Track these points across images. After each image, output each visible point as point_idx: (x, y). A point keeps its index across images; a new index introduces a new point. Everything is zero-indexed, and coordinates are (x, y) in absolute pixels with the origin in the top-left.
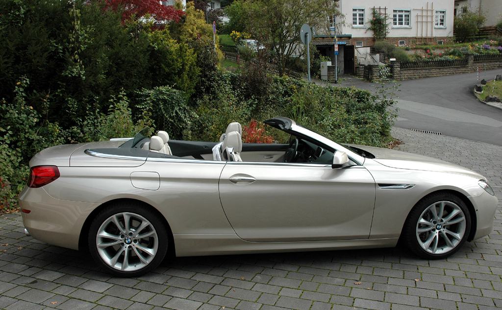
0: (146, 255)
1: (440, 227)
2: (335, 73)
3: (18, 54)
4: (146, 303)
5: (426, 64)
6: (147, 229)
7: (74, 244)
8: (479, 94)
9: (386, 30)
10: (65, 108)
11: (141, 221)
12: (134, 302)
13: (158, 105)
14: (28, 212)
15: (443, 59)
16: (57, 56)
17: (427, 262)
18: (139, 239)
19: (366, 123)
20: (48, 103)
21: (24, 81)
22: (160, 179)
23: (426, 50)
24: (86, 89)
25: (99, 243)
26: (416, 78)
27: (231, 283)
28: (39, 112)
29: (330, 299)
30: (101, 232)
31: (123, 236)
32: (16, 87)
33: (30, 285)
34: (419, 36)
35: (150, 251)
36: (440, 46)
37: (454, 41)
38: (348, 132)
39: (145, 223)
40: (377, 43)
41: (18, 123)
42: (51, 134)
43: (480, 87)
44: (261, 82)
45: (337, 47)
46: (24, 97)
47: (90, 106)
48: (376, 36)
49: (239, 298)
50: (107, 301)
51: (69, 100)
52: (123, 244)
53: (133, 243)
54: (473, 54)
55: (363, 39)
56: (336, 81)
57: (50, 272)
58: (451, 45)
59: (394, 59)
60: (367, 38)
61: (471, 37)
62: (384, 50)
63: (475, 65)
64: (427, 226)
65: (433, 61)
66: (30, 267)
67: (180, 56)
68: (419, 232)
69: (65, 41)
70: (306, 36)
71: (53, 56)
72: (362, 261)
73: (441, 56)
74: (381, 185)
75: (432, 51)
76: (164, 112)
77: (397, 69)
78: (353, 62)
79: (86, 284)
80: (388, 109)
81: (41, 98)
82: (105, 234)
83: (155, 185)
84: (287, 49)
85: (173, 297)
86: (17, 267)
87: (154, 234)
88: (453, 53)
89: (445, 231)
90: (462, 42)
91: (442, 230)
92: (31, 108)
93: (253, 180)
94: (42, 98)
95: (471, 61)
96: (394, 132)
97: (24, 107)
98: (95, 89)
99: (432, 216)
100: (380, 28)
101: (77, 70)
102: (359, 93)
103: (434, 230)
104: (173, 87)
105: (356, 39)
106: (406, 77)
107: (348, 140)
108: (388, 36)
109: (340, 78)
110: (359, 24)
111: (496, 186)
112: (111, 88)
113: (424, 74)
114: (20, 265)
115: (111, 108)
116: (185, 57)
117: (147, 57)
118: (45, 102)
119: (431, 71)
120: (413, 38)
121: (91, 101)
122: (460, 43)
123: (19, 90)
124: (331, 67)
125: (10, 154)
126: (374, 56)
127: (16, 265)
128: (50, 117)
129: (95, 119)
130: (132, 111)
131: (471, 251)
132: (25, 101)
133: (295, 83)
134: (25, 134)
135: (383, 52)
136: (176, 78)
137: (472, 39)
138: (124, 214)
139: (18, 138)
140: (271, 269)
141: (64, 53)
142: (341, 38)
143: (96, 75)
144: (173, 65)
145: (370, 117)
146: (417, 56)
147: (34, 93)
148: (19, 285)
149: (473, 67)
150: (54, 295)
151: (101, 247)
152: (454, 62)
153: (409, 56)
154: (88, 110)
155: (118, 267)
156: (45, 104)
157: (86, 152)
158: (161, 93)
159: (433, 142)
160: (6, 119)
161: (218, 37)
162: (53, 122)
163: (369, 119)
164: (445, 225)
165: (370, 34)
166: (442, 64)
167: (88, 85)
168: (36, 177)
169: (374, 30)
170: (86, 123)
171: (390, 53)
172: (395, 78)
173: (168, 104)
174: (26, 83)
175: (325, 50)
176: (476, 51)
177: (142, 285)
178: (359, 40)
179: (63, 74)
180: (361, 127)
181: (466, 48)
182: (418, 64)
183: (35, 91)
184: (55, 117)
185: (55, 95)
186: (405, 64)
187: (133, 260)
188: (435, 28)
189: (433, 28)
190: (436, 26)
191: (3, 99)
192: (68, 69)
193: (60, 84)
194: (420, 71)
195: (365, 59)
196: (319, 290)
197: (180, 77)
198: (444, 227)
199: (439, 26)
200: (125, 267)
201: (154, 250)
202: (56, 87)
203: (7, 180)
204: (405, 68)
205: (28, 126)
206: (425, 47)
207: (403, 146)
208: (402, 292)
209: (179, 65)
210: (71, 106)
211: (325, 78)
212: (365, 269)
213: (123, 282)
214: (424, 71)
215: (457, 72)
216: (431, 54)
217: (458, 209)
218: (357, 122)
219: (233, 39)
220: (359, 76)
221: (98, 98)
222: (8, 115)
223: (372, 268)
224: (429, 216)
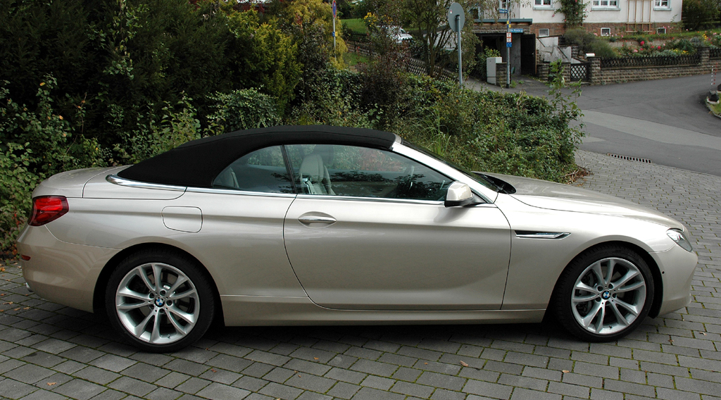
0: (183, 323)
1: (608, 295)
2: (506, 74)
3: (44, 45)
4: (173, 389)
5: (639, 62)
6: (186, 287)
7: (87, 304)
8: (713, 105)
9: (582, 12)
10: (107, 118)
11: (176, 275)
12: (159, 386)
13: (237, 115)
14: (28, 258)
15: (663, 54)
16: (98, 47)
17: (586, 345)
18: (174, 301)
19: (537, 144)
20: (84, 111)
21: (50, 82)
22: (202, 217)
23: (639, 41)
24: (137, 92)
25: (120, 304)
26: (623, 82)
27: (297, 365)
28: (73, 123)
29: (432, 394)
30: (122, 288)
31: (152, 296)
32: (39, 89)
33: (26, 359)
34: (631, 21)
35: (189, 317)
36: (661, 35)
37: (682, 28)
38: (510, 157)
39: (183, 278)
40: (569, 30)
41: (43, 139)
42: (87, 153)
43: (715, 95)
44: (388, 84)
45: (510, 36)
46: (50, 102)
47: (142, 116)
48: (567, 22)
49: (303, 387)
50: (122, 385)
51: (111, 107)
52: (152, 306)
53: (166, 305)
54: (709, 48)
55: (549, 25)
56: (507, 85)
57: (57, 341)
58: (677, 35)
59: (593, 55)
60: (556, 25)
61: (709, 22)
62: (578, 40)
63: (711, 63)
64: (589, 294)
65: (649, 58)
66: (33, 334)
67: (271, 48)
68: (575, 302)
69: (109, 25)
70: (456, 20)
71: (92, 46)
72: (493, 341)
73: (661, 49)
74: (519, 232)
75: (649, 43)
76: (244, 125)
77: (596, 68)
78: (533, 59)
79: (101, 359)
80: (571, 124)
81: (75, 105)
82: (127, 292)
83: (194, 225)
84: (438, 39)
85: (213, 382)
86: (16, 333)
87: (193, 294)
88: (680, 46)
89: (614, 302)
90: (693, 30)
91: (610, 300)
92: (61, 117)
93: (333, 222)
94: (77, 104)
95: (705, 58)
96: (580, 158)
97: (51, 116)
98: (150, 92)
99: (596, 280)
100: (574, 11)
101: (123, 66)
102: (532, 101)
103: (599, 300)
104: (259, 91)
105: (539, 26)
106: (609, 80)
107: (508, 168)
108: (586, 21)
109: (513, 81)
110: (544, 4)
111: (716, 238)
112: (171, 91)
113: (635, 76)
114: (20, 331)
115: (166, 119)
116: (277, 48)
117: (223, 48)
118: (79, 109)
119: (646, 72)
120: (622, 24)
121: (144, 110)
122: (690, 31)
123: (43, 93)
124: (501, 64)
125: (29, 180)
126: (564, 50)
127: (15, 330)
128: (88, 131)
129: (149, 133)
130: (200, 123)
131: (656, 332)
132: (52, 107)
133: (438, 87)
134: (53, 153)
135: (577, 44)
136: (266, 78)
137: (709, 25)
138: (153, 265)
139: (43, 159)
140: (360, 349)
141: (107, 42)
142: (516, 23)
143: (150, 73)
144: (261, 60)
145: (544, 136)
146: (625, 50)
147: (66, 97)
148: (11, 358)
149: (709, 66)
150: (55, 372)
151: (123, 310)
152: (679, 59)
153: (616, 49)
154: (138, 122)
155: (145, 337)
156: (79, 112)
157: (108, 179)
158: (243, 99)
159: (636, 172)
160: (27, 132)
161: (339, 21)
162: (89, 137)
163: (542, 138)
164: (615, 292)
165: (559, 19)
166: (663, 62)
167: (139, 86)
168: (38, 211)
169: (565, 12)
170: (134, 139)
171: (587, 45)
172: (593, 81)
173: (251, 115)
174: (53, 84)
175: (494, 41)
176: (713, 43)
177: (176, 364)
178: (543, 27)
179: (104, 71)
180: (530, 150)
181: (699, 38)
182: (626, 62)
183: (67, 95)
184: (94, 130)
185: (93, 101)
186: (608, 61)
187: (166, 328)
188: (655, 10)
189: (652, 10)
190: (657, 7)
191: (24, 105)
192: (111, 65)
193: (101, 86)
194: (630, 71)
195: (551, 53)
196: (420, 381)
197: (271, 76)
198: (614, 296)
199: (661, 7)
200: (155, 338)
201: (194, 317)
202: (96, 89)
203: (24, 216)
204: (607, 66)
205: (56, 143)
206: (638, 37)
207: (590, 177)
208: (539, 389)
209: (271, 60)
210: (114, 116)
211: (493, 80)
212: (493, 353)
213: (151, 358)
214: (635, 71)
215: (684, 73)
216: (647, 48)
217: (635, 270)
218: (524, 142)
219: (368, 24)
220: (542, 78)
221: (152, 104)
222: (28, 129)
223: (505, 352)
224: (591, 279)
